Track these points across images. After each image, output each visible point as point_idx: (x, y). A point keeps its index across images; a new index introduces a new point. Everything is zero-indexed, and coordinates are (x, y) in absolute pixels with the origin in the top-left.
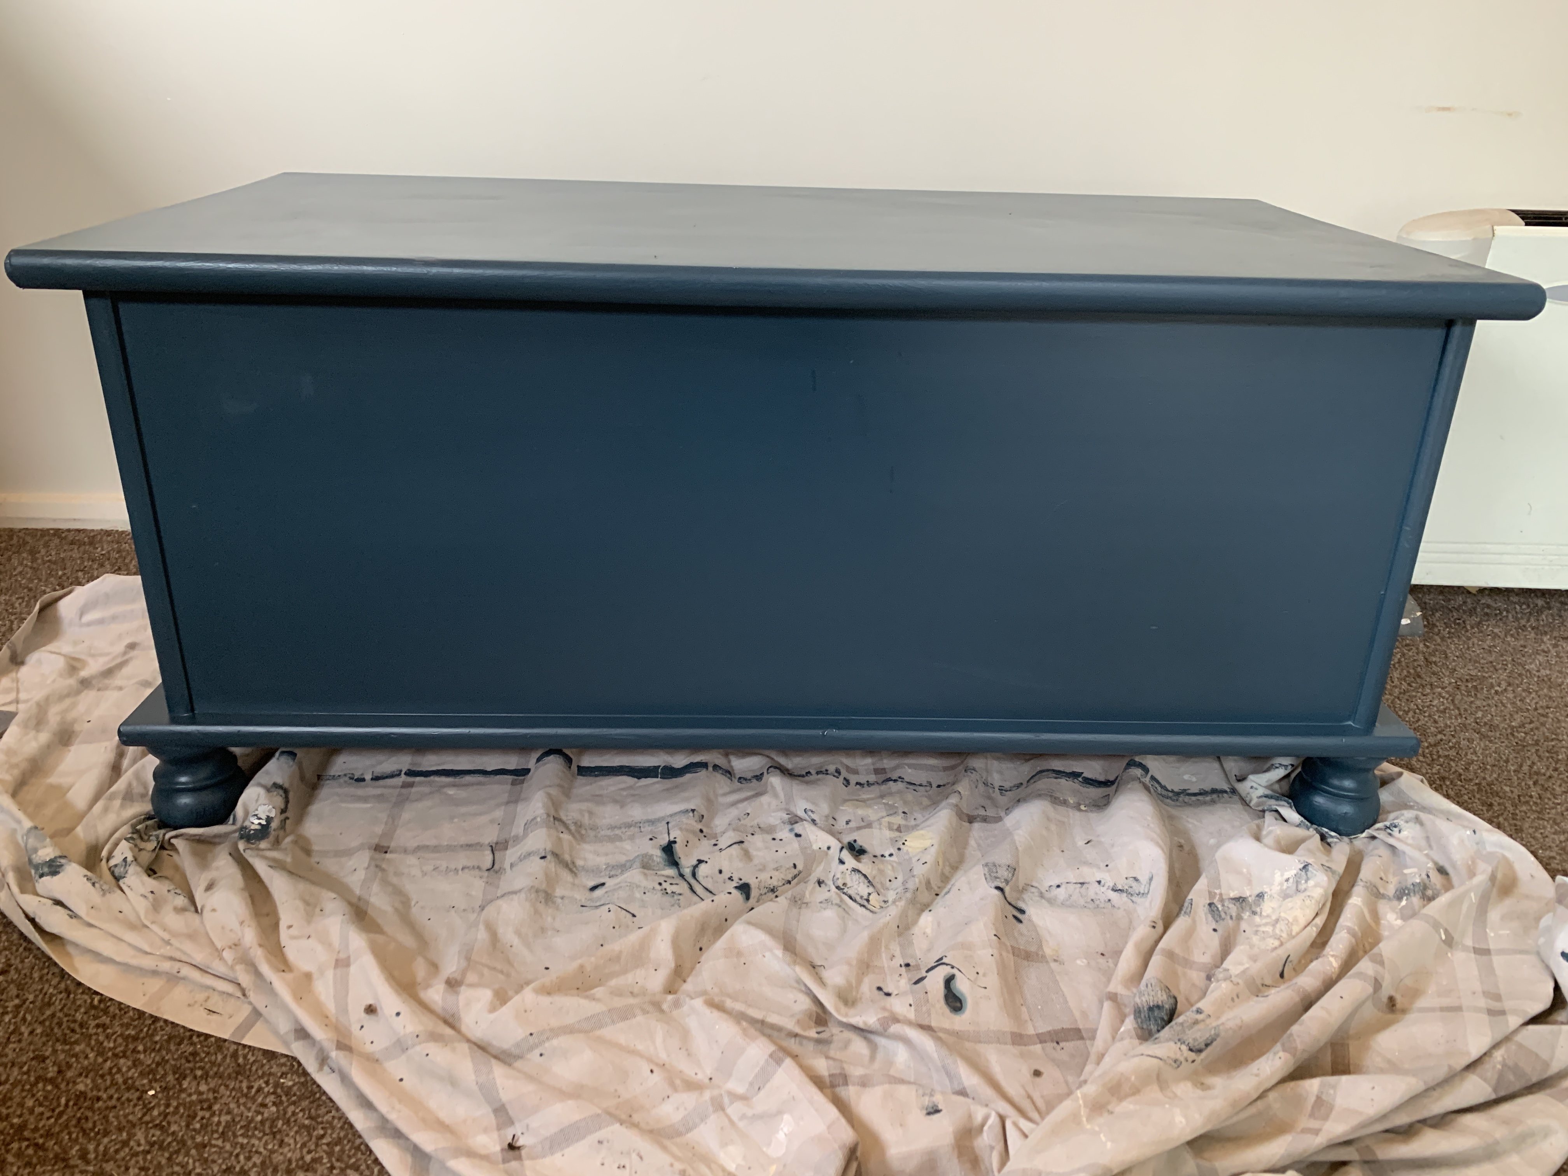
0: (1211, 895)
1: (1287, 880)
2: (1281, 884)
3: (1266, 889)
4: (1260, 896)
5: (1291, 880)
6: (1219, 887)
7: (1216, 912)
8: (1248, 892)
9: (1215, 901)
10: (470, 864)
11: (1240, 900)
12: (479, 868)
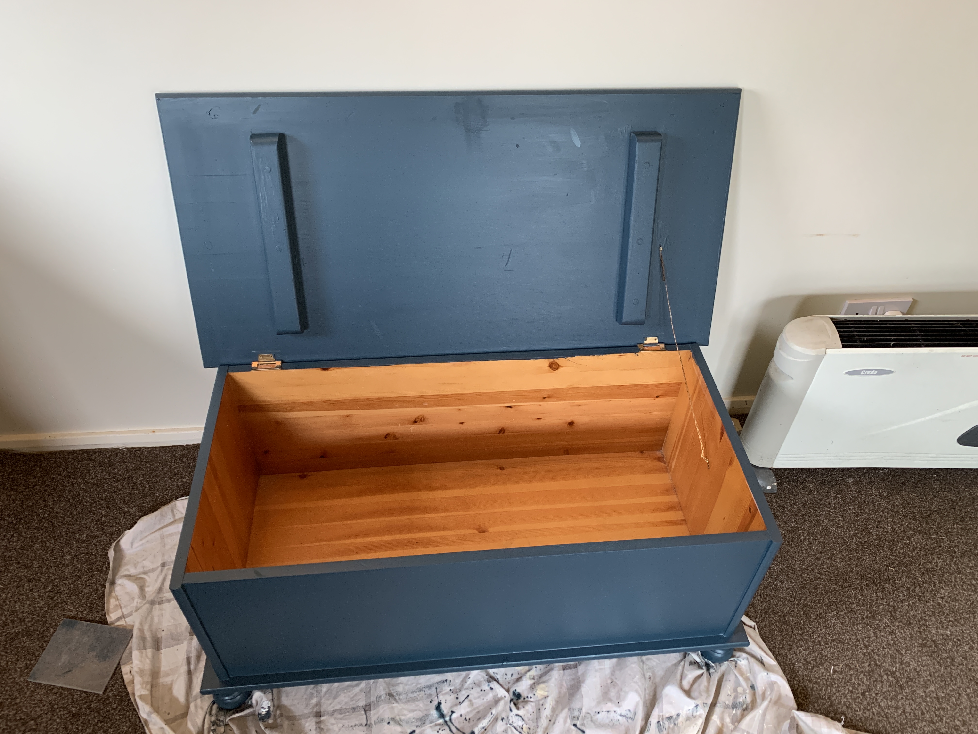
0: (659, 716)
1: (689, 710)
2: (687, 711)
3: (681, 712)
4: (678, 715)
5: (690, 711)
6: (662, 712)
7: (660, 727)
8: (674, 713)
9: (660, 720)
10: (357, 723)
11: (670, 718)
12: (361, 725)
